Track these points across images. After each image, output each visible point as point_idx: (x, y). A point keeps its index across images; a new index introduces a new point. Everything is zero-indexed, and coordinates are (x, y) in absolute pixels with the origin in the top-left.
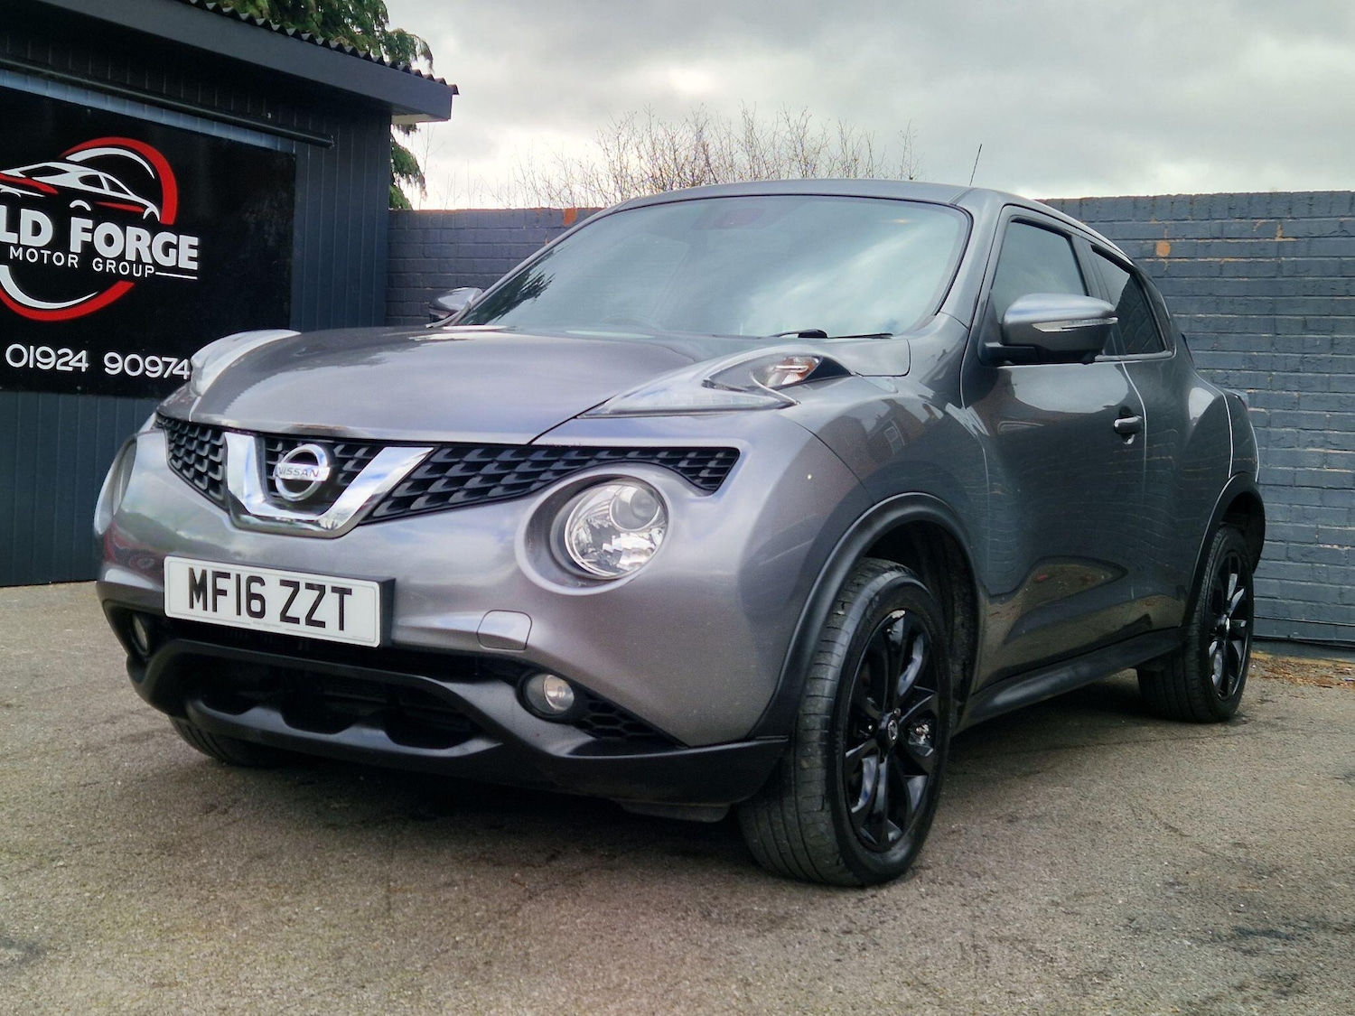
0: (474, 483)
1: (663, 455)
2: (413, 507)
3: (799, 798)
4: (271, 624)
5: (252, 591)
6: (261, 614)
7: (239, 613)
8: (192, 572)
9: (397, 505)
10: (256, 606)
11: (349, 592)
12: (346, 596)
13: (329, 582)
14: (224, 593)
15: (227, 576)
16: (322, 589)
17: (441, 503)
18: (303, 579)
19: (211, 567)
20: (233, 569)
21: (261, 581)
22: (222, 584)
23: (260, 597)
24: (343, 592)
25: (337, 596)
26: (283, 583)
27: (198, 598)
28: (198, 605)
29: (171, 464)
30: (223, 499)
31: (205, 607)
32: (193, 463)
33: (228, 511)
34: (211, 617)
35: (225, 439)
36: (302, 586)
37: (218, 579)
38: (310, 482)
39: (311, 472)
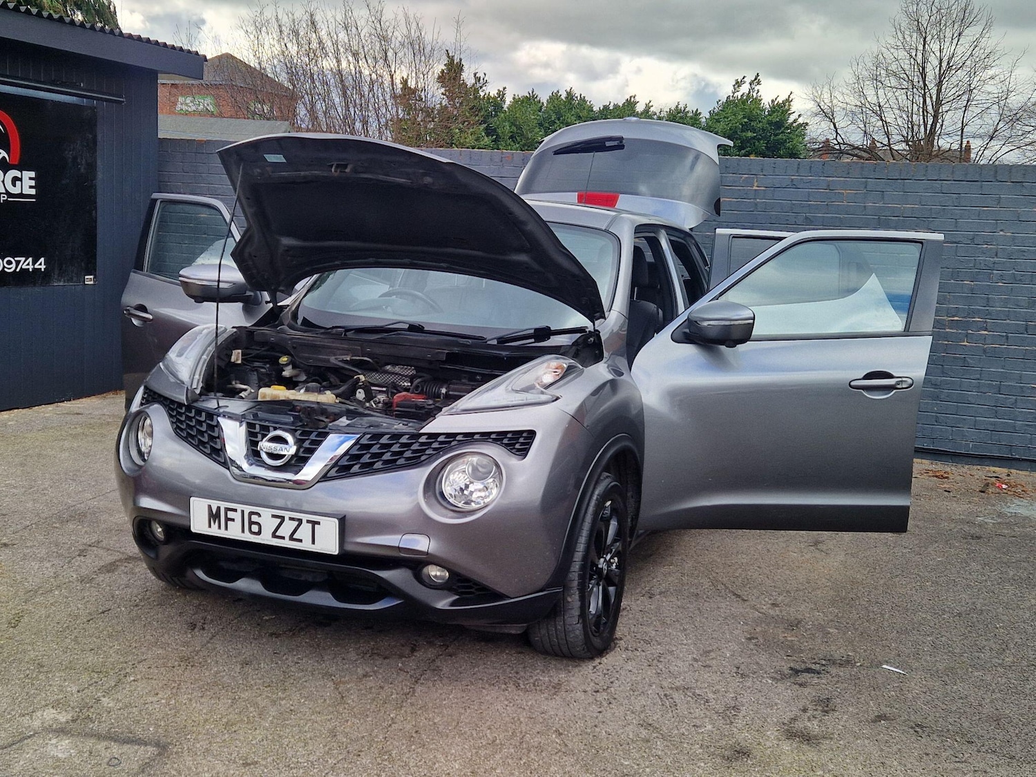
0: (387, 457)
1: (493, 436)
2: (352, 471)
3: (566, 617)
4: (266, 539)
5: (252, 520)
6: (259, 533)
7: (243, 531)
8: (210, 507)
9: (342, 469)
10: (255, 528)
11: (318, 523)
12: (316, 526)
13: (305, 517)
14: (233, 520)
15: (235, 510)
16: (300, 521)
17: (368, 469)
18: (287, 514)
19: (223, 505)
20: (239, 507)
21: (259, 515)
22: (231, 515)
23: (258, 524)
24: (314, 523)
25: (310, 525)
26: (274, 516)
27: (215, 522)
28: (215, 526)
29: (177, 432)
30: (224, 461)
31: (220, 527)
32: (195, 434)
33: (228, 469)
34: (224, 534)
35: (217, 421)
36: (287, 519)
37: (229, 512)
38: (284, 455)
39: (284, 449)
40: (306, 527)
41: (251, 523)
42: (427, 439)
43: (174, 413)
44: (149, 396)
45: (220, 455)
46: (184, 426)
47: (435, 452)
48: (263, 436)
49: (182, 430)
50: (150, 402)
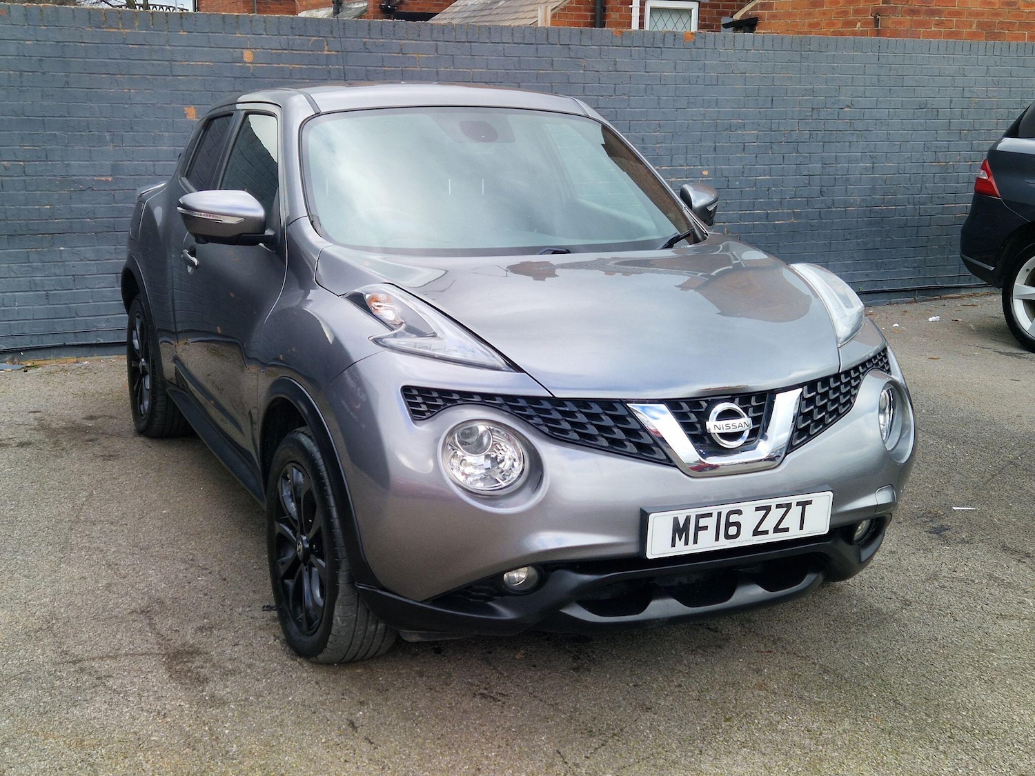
1: (874, 362)
2: (811, 433)
4: (746, 539)
5: (731, 521)
6: (738, 535)
7: (717, 539)
8: (676, 520)
9: (801, 434)
10: (733, 530)
11: (809, 502)
12: (807, 506)
13: (794, 500)
14: (705, 528)
15: (710, 515)
16: (789, 506)
17: (823, 425)
18: (773, 502)
19: (693, 513)
20: (714, 510)
21: (739, 512)
22: (702, 522)
23: (738, 525)
24: (803, 504)
25: (801, 507)
26: (758, 509)
27: (680, 540)
28: (680, 544)
29: (556, 436)
30: (665, 458)
31: (686, 543)
32: (597, 433)
33: (676, 467)
34: (692, 549)
35: (628, 409)
36: (773, 507)
37: (700, 520)
38: (743, 432)
39: (743, 423)
40: (796, 511)
41: (728, 524)
42: (846, 378)
43: (529, 412)
44: (434, 399)
45: (654, 452)
46: (566, 426)
47: (856, 391)
48: (697, 414)
49: (565, 431)
50: (442, 407)
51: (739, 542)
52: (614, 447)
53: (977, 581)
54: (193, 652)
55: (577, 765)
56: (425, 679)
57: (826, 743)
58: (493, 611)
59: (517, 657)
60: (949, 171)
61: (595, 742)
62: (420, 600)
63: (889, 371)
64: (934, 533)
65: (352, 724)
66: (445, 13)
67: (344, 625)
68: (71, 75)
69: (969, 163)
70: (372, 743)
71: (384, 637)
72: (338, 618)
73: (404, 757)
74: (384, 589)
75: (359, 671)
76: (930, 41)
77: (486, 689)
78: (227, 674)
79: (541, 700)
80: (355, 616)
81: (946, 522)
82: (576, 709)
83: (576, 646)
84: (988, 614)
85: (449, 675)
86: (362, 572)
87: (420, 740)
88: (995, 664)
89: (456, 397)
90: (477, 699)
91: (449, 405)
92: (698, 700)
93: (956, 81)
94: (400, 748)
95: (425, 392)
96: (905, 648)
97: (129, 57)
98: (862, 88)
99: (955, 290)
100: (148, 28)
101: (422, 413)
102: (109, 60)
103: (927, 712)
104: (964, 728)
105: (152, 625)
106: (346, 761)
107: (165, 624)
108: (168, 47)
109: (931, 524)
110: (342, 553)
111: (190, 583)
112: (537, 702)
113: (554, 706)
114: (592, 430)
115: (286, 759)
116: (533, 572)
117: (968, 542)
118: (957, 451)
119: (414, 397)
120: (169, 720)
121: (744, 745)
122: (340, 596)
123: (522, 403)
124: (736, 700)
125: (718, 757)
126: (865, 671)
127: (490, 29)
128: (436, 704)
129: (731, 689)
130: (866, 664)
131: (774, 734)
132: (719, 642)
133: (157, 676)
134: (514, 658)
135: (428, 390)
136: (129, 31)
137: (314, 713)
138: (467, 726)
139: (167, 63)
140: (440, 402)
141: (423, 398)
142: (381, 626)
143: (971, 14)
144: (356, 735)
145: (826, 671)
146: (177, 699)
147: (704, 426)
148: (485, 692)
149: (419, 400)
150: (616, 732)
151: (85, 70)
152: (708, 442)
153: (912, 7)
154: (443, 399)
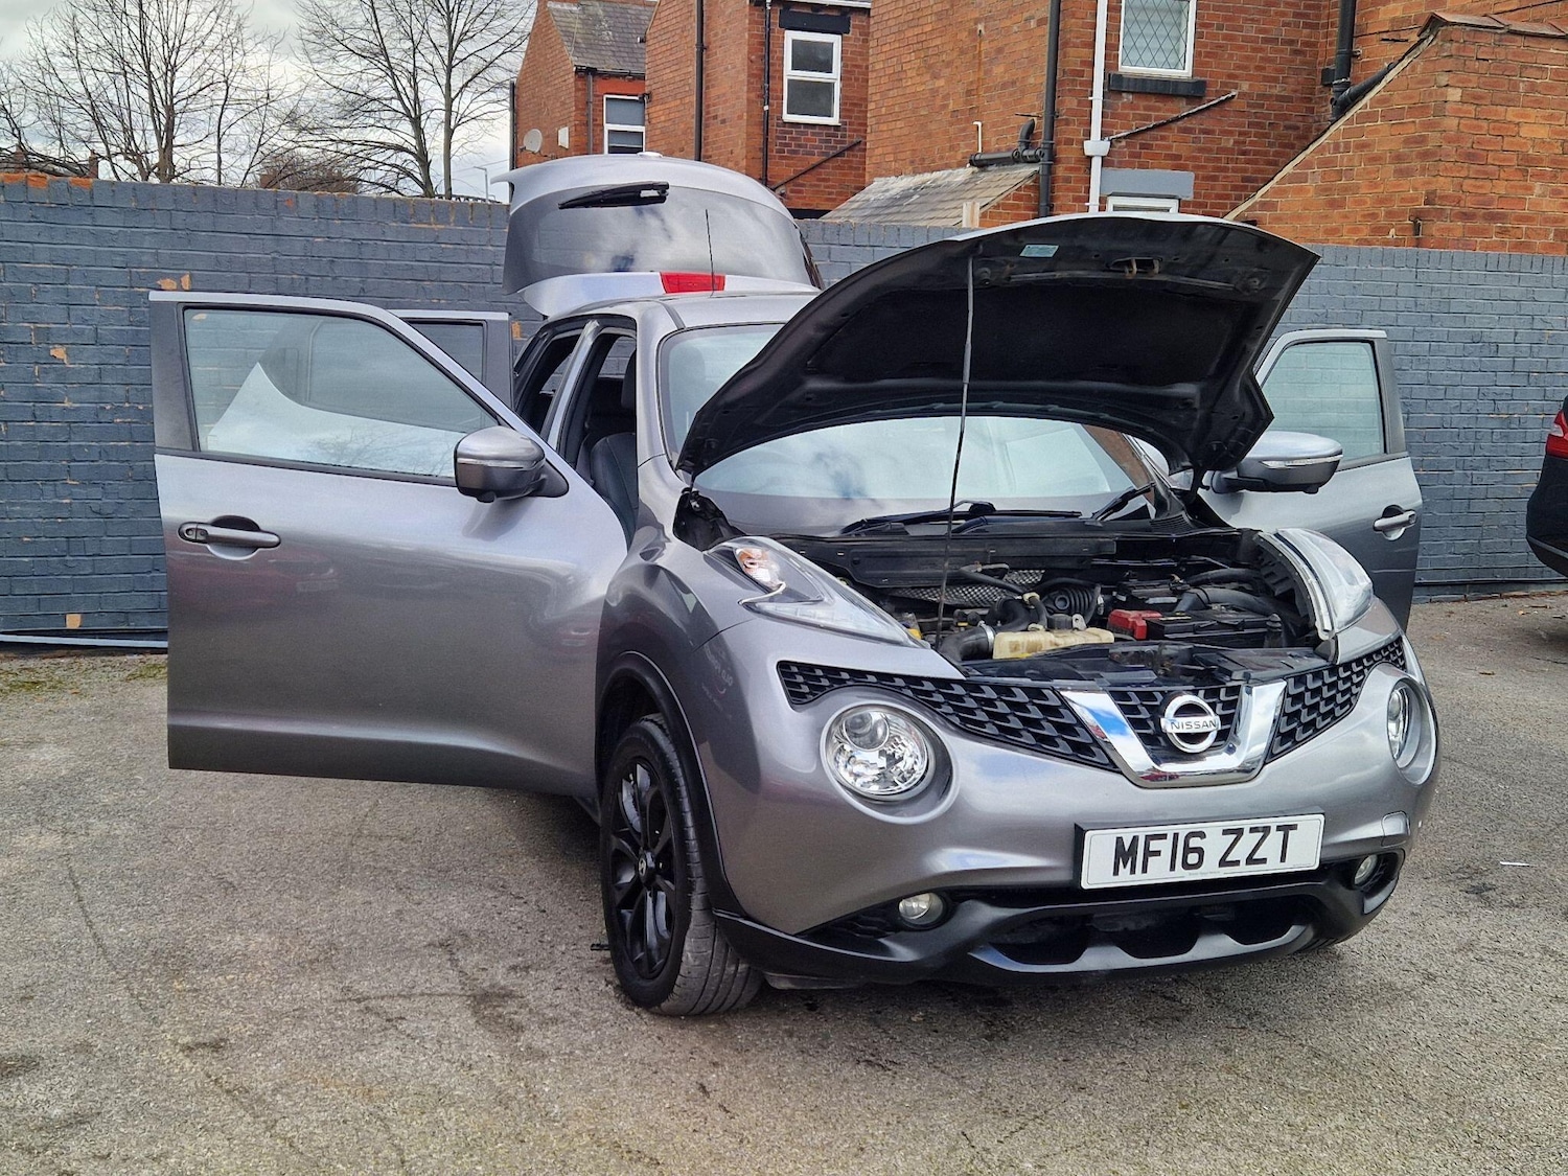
1: (1383, 654)
2: (1297, 738)
4: (1210, 870)
5: (1191, 846)
6: (1200, 864)
7: (1173, 868)
8: (1119, 840)
9: (1285, 738)
10: (1193, 858)
11: (1293, 827)
12: (1291, 832)
13: (1273, 823)
14: (1157, 853)
15: (1163, 837)
16: (1266, 830)
17: (1313, 729)
18: (1246, 825)
19: (1142, 833)
20: (1170, 830)
21: (1202, 835)
22: (1154, 845)
23: (1200, 851)
24: (1286, 829)
25: (1281, 833)
26: (1226, 832)
27: (1125, 867)
28: (1124, 871)
29: (969, 728)
30: (1107, 761)
31: (1133, 871)
32: (1021, 727)
33: (1121, 773)
34: (1139, 879)
35: (1061, 698)
36: (1246, 831)
37: (1152, 842)
38: (1208, 733)
39: (1209, 722)
40: (1275, 837)
41: (1187, 850)
42: (1345, 672)
43: (938, 698)
44: (818, 678)
45: (1094, 755)
46: (981, 716)
47: (1359, 689)
48: (1150, 708)
49: (981, 724)
50: (828, 689)
51: (1202, 873)
52: (1043, 745)
53: (1526, 955)
54: (506, 995)
55: (987, 1150)
56: (795, 1039)
57: (1312, 1139)
58: (885, 950)
59: (914, 1019)
60: (1513, 426)
61: (1012, 1125)
62: (793, 933)
63: (1404, 667)
64: (1472, 892)
65: (703, 1088)
66: (839, 210)
67: (697, 963)
68: (369, 280)
69: (1542, 416)
70: (728, 1112)
71: (746, 982)
72: (689, 955)
73: (767, 1130)
74: (748, 918)
75: (712, 1026)
76: (1487, 255)
77: (873, 1055)
78: (545, 1023)
79: (942, 1072)
80: (710, 952)
81: (1490, 880)
82: (987, 1085)
83: (989, 1010)
84: (1539, 995)
85: (826, 1037)
86: (721, 896)
87: (789, 1111)
88: (1544, 1057)
89: (845, 676)
90: (862, 1066)
91: (836, 686)
92: (1147, 1081)
93: (1523, 307)
94: (763, 1119)
95: (807, 669)
96: (1424, 1033)
97: (441, 259)
98: (1394, 314)
99: (1522, 586)
100: (466, 224)
101: (803, 695)
102: (417, 263)
103: (1449, 1111)
104: (1495, 1131)
105: (454, 962)
106: (695, 1131)
107: (470, 960)
108: (490, 248)
109: (1469, 881)
110: (697, 870)
111: (500, 914)
112: (937, 1074)
113: (961, 1079)
114: (1015, 723)
115: (621, 1124)
116: (937, 902)
117: (1517, 907)
118: (1510, 793)
119: (793, 675)
120: (475, 1072)
121: (1204, 1137)
122: (692, 926)
123: (928, 686)
124: (1196, 1083)
125: (1170, 1150)
126: (1369, 1057)
127: (899, 230)
128: (809, 1069)
129: (1190, 1070)
130: (1371, 1049)
131: (1244, 1127)
132: (1177, 1014)
133: (461, 1020)
134: (910, 1021)
135: (812, 667)
136: (443, 227)
137: (656, 1072)
138: (848, 1098)
139: (488, 267)
140: (825, 682)
141: (804, 676)
142: (742, 967)
143: (1546, 220)
144: (708, 1101)
145: (1317, 1056)
146: (483, 1047)
147: (1158, 725)
148: (872, 1058)
149: (800, 679)
150: (1038, 1114)
151: (385, 274)
152: (1163, 743)
153: (1464, 210)
154: (830, 679)
